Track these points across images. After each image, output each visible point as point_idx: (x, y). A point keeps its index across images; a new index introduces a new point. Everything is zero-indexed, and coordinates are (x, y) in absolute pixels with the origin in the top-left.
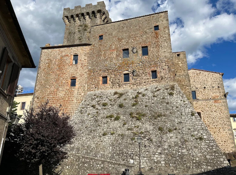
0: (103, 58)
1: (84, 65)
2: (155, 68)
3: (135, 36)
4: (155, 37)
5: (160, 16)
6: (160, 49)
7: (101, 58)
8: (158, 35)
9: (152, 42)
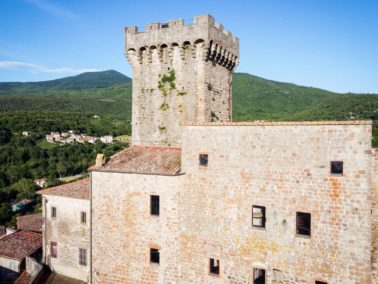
0: (209, 214)
1: (172, 221)
2: (324, 276)
3: (281, 177)
4: (331, 196)
5: (348, 134)
6: (342, 231)
7: (205, 213)
8: (340, 192)
9: (322, 207)
